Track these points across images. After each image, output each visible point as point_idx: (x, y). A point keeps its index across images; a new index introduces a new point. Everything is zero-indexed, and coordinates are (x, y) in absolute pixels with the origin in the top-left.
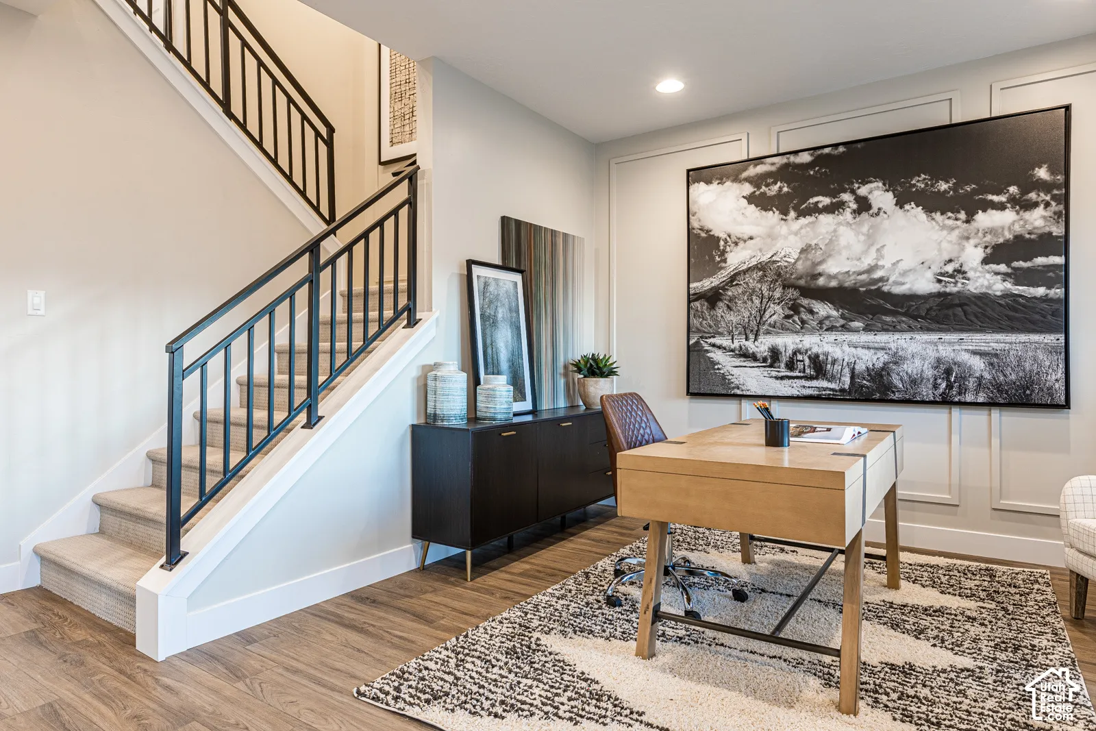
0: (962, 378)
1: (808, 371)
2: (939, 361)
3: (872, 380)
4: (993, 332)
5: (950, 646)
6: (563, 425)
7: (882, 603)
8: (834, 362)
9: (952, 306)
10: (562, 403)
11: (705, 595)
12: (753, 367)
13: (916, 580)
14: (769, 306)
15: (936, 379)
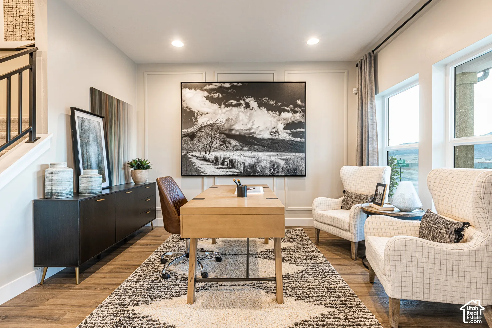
0: (278, 167)
1: (229, 165)
2: (271, 161)
3: (251, 168)
4: (286, 152)
5: (294, 263)
6: (128, 193)
7: (267, 251)
8: (238, 162)
9: (275, 143)
10: (123, 182)
11: (205, 262)
12: (208, 164)
13: (271, 239)
14: (215, 141)
15: (270, 168)
